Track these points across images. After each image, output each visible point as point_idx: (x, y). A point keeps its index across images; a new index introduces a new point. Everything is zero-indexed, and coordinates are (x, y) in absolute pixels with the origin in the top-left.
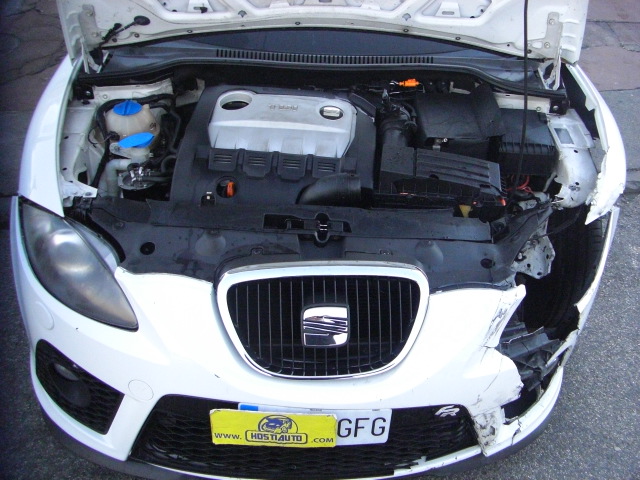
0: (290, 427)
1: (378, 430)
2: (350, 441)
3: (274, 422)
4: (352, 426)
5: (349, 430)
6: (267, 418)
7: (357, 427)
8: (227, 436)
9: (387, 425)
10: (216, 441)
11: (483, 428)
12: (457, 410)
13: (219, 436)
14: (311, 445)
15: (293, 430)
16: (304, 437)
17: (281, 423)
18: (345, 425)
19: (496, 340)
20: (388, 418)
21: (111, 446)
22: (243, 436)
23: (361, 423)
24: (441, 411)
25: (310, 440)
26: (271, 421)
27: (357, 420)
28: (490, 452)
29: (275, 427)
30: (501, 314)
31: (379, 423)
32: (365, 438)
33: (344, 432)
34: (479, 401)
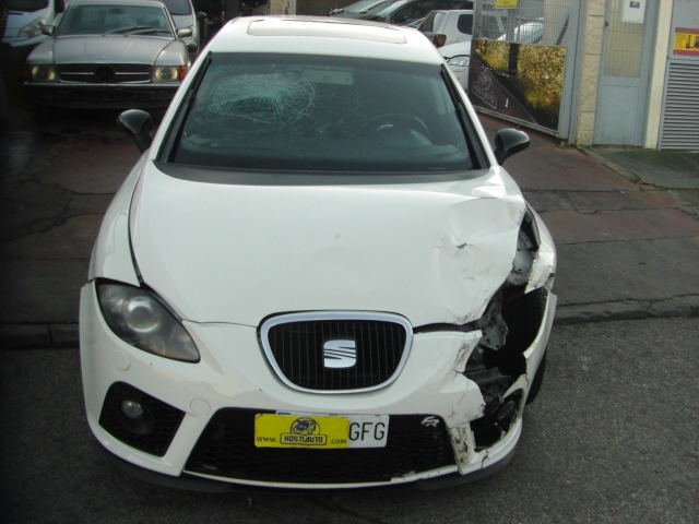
0: (315, 428)
1: (379, 435)
2: (358, 444)
3: (303, 424)
4: (360, 430)
5: (358, 433)
6: (297, 421)
7: (364, 431)
8: (266, 439)
9: (386, 430)
10: (258, 444)
11: (458, 442)
12: (437, 421)
13: (260, 439)
14: (330, 446)
15: (316, 432)
16: (324, 438)
17: (308, 426)
18: (355, 428)
19: (462, 368)
20: (387, 422)
21: (169, 464)
22: (278, 439)
23: (367, 427)
24: (425, 420)
25: (329, 441)
26: (300, 423)
27: (364, 424)
28: (465, 471)
29: (302, 429)
30: (465, 347)
31: (380, 428)
32: (369, 442)
33: (354, 436)
34: (453, 413)
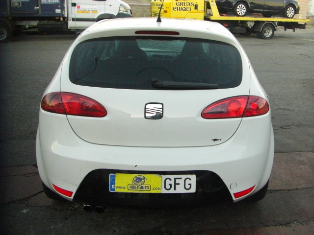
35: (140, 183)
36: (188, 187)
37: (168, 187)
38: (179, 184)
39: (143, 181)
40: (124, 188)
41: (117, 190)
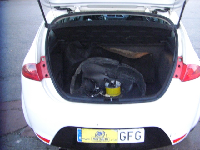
35: (101, 136)
36: (138, 138)
37: (123, 138)
38: (131, 136)
39: (103, 134)
40: (89, 139)
41: (83, 141)
